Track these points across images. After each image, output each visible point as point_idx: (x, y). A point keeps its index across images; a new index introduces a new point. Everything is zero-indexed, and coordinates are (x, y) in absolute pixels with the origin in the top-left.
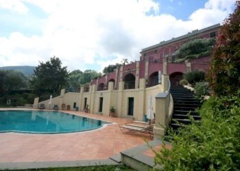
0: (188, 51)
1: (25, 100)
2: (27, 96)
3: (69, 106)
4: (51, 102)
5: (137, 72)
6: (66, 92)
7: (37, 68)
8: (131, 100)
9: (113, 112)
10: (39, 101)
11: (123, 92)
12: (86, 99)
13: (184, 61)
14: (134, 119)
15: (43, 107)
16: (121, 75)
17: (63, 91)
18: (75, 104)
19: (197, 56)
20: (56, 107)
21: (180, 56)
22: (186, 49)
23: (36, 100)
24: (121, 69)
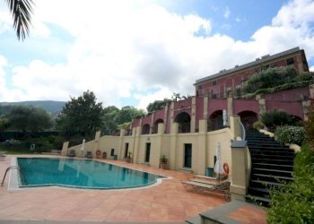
0: (261, 84)
1: (51, 145)
2: (54, 139)
3: (105, 153)
4: (83, 147)
5: (194, 111)
6: (101, 135)
7: (67, 105)
8: (188, 147)
9: (164, 162)
10: (69, 146)
11: (177, 137)
12: (127, 145)
13: (255, 96)
14: (192, 172)
15: (73, 154)
16: (172, 114)
17: (98, 133)
18: (113, 151)
19: (273, 89)
20: (89, 155)
21: (248, 90)
22: (257, 81)
23: (66, 144)
24: (172, 106)
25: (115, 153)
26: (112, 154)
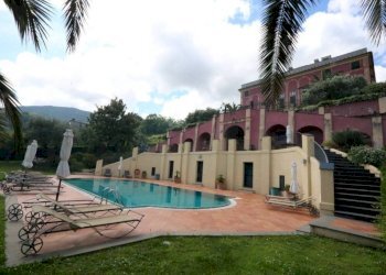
1: (80, 163)
2: (82, 157)
3: (144, 173)
4: (120, 165)
5: (248, 124)
6: (140, 152)
8: (248, 167)
9: (221, 182)
11: (235, 155)
12: (172, 163)
14: (254, 192)
15: (108, 174)
16: (221, 128)
17: (135, 150)
18: (154, 169)
20: (127, 174)
21: (310, 101)
22: (320, 91)
23: (99, 163)
24: (221, 118)
25: (156, 172)
26: (153, 173)
